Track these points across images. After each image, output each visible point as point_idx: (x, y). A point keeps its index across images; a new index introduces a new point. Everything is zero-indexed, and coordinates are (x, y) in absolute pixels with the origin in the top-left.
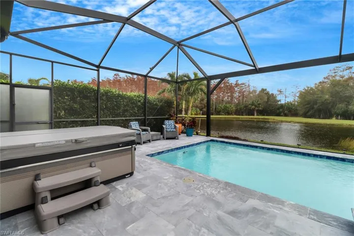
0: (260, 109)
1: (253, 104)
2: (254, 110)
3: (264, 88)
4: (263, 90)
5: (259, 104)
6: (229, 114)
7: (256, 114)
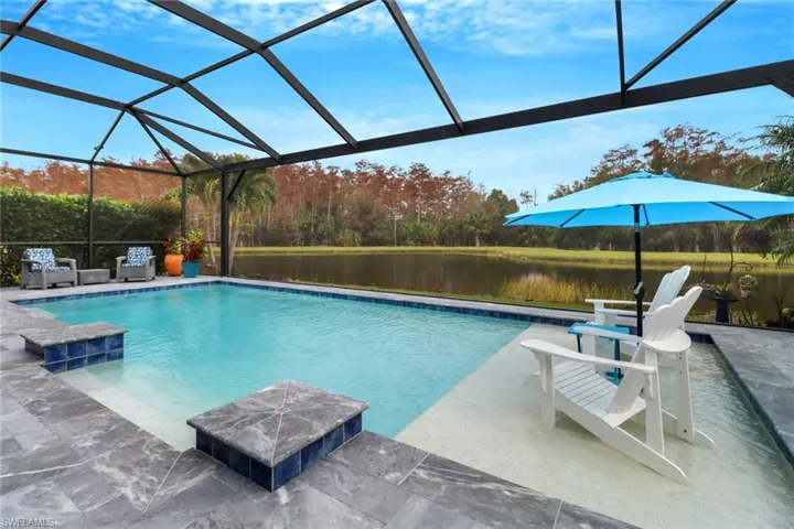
0: (485, 231)
1: (472, 223)
2: (472, 234)
3: (498, 189)
4: (496, 194)
5: (484, 222)
6: (423, 243)
7: (478, 244)
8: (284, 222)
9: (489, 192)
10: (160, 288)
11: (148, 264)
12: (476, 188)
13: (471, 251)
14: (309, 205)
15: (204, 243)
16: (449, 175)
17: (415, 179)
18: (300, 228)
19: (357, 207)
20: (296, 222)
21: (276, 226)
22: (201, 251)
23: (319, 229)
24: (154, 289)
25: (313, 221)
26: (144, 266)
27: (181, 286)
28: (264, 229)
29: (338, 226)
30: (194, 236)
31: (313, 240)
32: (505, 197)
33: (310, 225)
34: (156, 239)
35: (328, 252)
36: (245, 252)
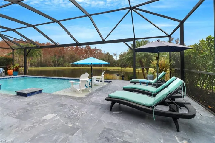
4: (108, 53)
8: (47, 60)
9: (106, 53)
10: (6, 78)
11: (3, 72)
12: (103, 52)
13: (101, 68)
14: (55, 56)
15: (19, 67)
16: (96, 48)
17: (87, 49)
18: (53, 62)
19: (70, 56)
20: (51, 60)
21: (45, 61)
22: (18, 69)
23: (59, 62)
24: (5, 78)
25: (57, 60)
26: (2, 73)
27: (12, 78)
28: (41, 62)
29: (64, 61)
30: (17, 65)
31: (57, 65)
32: (110, 54)
33: (56, 61)
34: (5, 66)
35: (61, 69)
36: (34, 69)
